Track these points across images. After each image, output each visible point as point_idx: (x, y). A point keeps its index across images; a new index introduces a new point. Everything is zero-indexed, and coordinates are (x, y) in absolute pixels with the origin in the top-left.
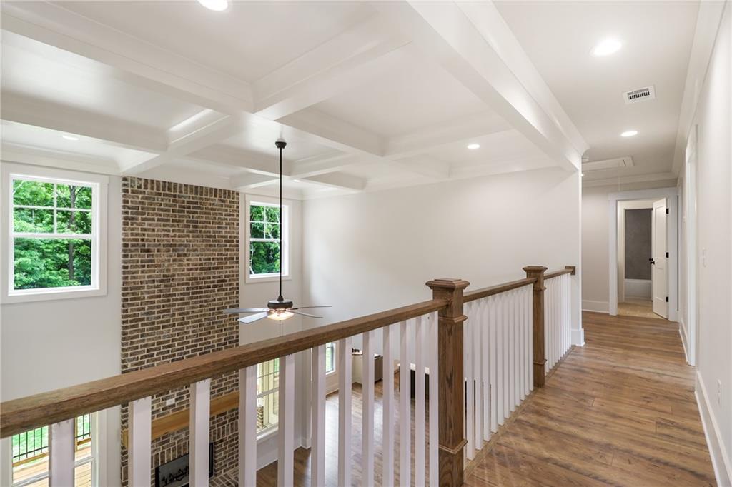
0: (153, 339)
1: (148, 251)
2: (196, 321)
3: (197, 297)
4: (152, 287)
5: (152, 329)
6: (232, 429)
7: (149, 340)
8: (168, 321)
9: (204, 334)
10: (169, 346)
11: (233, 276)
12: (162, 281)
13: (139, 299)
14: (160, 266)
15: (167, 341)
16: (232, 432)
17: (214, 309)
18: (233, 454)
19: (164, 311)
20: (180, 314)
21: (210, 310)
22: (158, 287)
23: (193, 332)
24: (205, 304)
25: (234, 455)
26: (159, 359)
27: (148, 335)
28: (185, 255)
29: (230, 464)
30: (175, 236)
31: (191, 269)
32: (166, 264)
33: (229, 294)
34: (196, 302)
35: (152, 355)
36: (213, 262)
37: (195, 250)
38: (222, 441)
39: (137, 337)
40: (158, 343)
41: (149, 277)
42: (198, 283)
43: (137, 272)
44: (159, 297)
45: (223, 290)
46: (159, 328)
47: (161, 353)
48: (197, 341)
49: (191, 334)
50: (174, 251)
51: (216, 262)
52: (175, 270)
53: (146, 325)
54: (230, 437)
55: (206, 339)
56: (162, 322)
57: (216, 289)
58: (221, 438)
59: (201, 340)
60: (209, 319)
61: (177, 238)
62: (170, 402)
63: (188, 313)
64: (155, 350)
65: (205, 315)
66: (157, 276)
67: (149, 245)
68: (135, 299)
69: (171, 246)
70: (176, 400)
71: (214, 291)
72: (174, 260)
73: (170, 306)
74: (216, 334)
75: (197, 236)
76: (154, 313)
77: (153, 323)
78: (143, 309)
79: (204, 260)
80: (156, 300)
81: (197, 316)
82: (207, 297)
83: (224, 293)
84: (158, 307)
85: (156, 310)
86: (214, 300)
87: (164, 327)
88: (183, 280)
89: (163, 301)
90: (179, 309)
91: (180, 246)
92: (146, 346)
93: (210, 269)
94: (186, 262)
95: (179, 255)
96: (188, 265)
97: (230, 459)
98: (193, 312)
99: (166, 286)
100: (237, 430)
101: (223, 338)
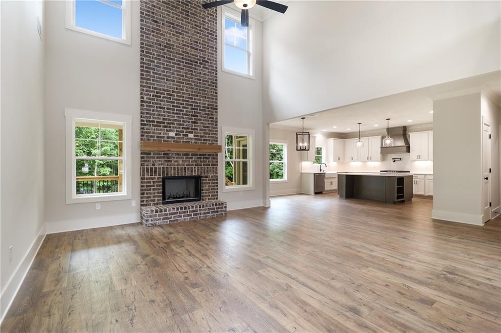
0: (160, 86)
1: (156, 22)
2: (188, 84)
3: (189, 67)
4: (159, 48)
5: (160, 78)
6: (214, 172)
7: (158, 85)
8: (170, 77)
9: (194, 95)
10: (171, 95)
11: (213, 60)
12: (165, 47)
13: (151, 54)
14: (164, 35)
15: (170, 91)
16: (213, 174)
17: (200, 80)
18: (214, 189)
19: (167, 69)
20: (178, 75)
21: (198, 79)
22: (163, 50)
23: (186, 90)
24: (194, 74)
25: (215, 191)
26: (164, 101)
27: (157, 81)
28: (181, 34)
29: (212, 196)
30: (173, 17)
31: (185, 45)
32: (168, 35)
33: (210, 72)
34: (188, 70)
35: (160, 97)
36: (199, 45)
37: (187, 32)
38: (206, 177)
39: (150, 80)
40: (164, 90)
41: (157, 40)
42: (189, 57)
43: (150, 34)
44: (164, 57)
45: (207, 68)
46: (164, 79)
47: (166, 97)
48: (189, 98)
49: (185, 92)
50: (173, 28)
51: (202, 46)
52: (174, 42)
53: (156, 74)
54: (212, 177)
55: (195, 99)
56: (166, 76)
57: (202, 66)
58: (206, 175)
59: (192, 98)
60: (197, 86)
61: (175, 19)
62: (172, 134)
63: (183, 76)
64: (162, 93)
65: (194, 82)
66: (162, 42)
67: (157, 18)
68: (148, 53)
69: (171, 23)
70: (176, 135)
71: (200, 67)
72: (173, 35)
73: (171, 66)
74: (202, 99)
75: (189, 23)
76: (160, 67)
77: (160, 74)
78: (154, 62)
79: (194, 42)
80: (162, 59)
81: (189, 81)
82: (195, 69)
83: (207, 70)
84: (163, 64)
85: (162, 66)
86: (201, 73)
87: (167, 80)
88: (179, 51)
89: (166, 61)
90: (177, 71)
91: (177, 25)
92: (155, 88)
93: (197, 49)
94: (181, 39)
95: (176, 32)
96: (183, 41)
97: (212, 192)
98: (186, 76)
99: (168, 51)
100: (217, 173)
101: (207, 103)
